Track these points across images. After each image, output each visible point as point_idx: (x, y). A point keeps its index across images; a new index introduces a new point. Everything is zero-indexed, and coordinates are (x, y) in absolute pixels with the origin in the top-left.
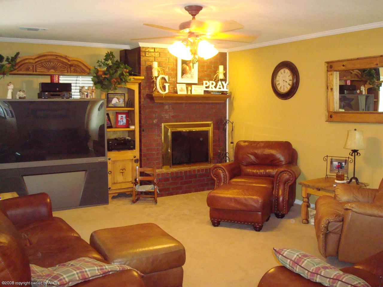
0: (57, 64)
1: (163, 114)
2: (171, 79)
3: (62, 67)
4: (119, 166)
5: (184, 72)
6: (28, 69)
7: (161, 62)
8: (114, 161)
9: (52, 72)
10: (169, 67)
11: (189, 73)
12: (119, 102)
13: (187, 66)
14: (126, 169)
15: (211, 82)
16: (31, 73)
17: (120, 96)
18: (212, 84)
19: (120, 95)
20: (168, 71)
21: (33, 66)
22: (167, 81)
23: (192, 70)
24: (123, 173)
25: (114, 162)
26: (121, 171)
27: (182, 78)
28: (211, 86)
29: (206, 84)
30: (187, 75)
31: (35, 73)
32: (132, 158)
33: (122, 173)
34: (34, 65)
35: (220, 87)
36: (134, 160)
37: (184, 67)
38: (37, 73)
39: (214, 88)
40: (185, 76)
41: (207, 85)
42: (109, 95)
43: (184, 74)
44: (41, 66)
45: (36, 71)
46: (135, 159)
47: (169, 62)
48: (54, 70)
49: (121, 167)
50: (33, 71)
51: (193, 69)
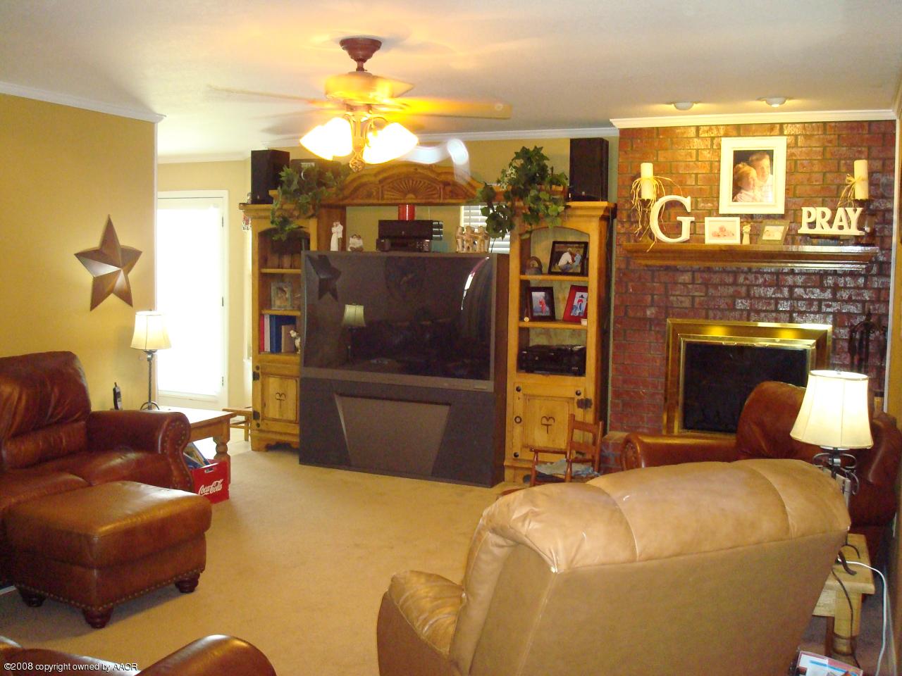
0: (421, 182)
1: (674, 296)
2: (702, 205)
3: (430, 188)
4: (539, 409)
5: (739, 185)
6: (369, 196)
7: (673, 163)
8: (530, 395)
9: (411, 199)
10: (697, 174)
11: (756, 188)
12: (573, 261)
13: (752, 169)
14: (556, 419)
15: (820, 210)
16: (375, 201)
17: (576, 247)
18: (823, 215)
19: (577, 245)
20: (694, 184)
21: (378, 188)
22: (689, 210)
23: (770, 178)
24: (549, 427)
25: (529, 398)
26: (545, 421)
27: (736, 201)
28: (820, 221)
29: (810, 215)
30: (750, 193)
31: (380, 202)
32: (573, 395)
33: (547, 425)
34: (380, 187)
35: (841, 224)
36: (576, 400)
37: (741, 171)
38: (384, 202)
39: (826, 226)
40: (743, 195)
41: (811, 220)
42: (557, 245)
43: (743, 191)
44: (393, 188)
45: (383, 198)
46: (580, 397)
47: (697, 160)
48: (415, 194)
49: (543, 413)
50: (378, 199)
51: (770, 175)
